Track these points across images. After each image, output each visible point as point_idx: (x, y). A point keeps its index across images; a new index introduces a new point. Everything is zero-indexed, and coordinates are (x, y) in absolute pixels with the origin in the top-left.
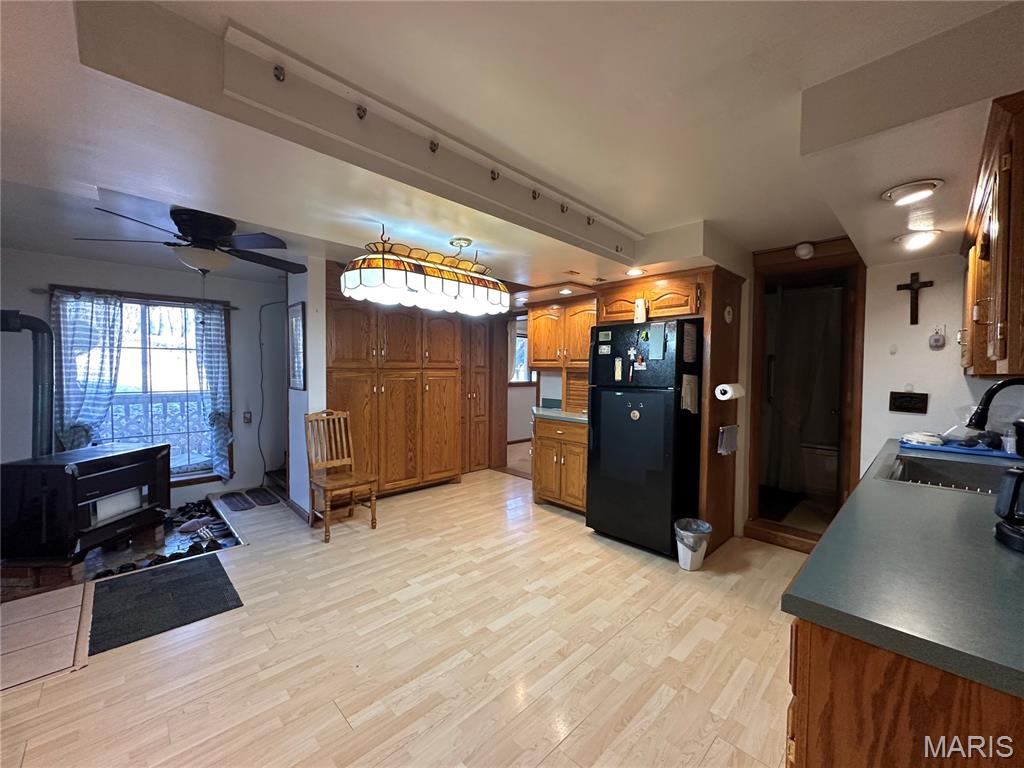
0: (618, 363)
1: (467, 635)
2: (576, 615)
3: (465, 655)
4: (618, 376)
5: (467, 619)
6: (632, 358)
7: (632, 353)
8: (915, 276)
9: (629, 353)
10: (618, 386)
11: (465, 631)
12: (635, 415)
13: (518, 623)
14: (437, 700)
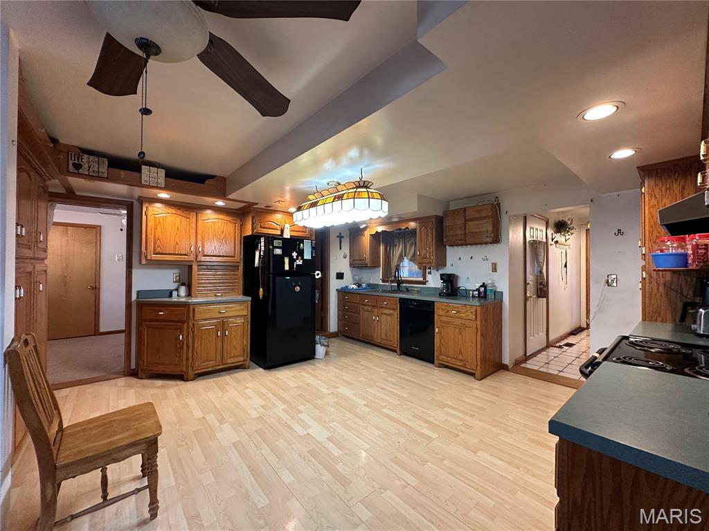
0: (287, 260)
4: (287, 268)
6: (295, 257)
7: (295, 254)
8: (338, 237)
9: (293, 254)
10: (287, 274)
12: (298, 289)
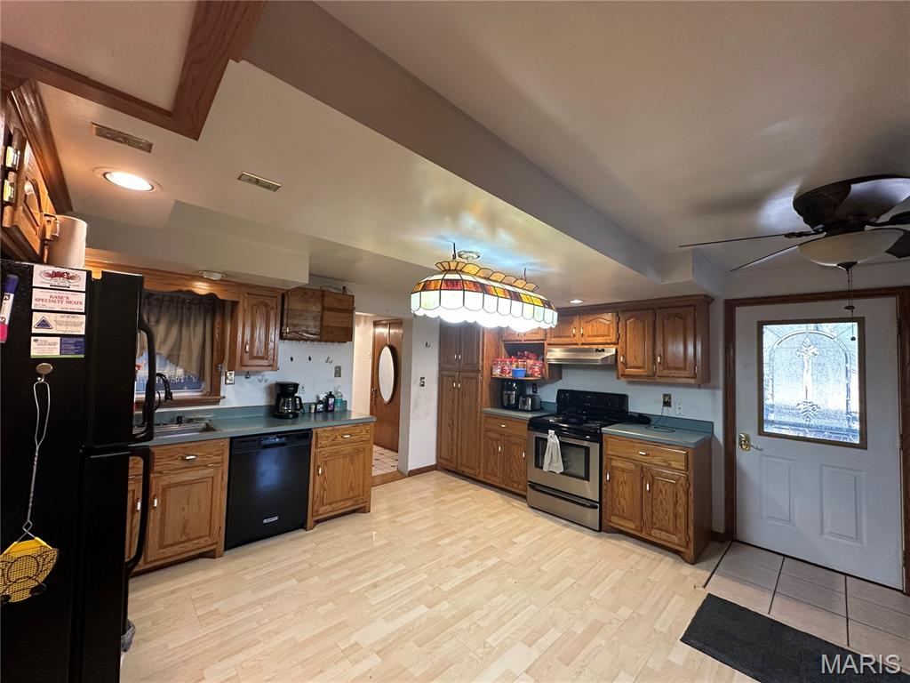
1: (445, 602)
2: (342, 619)
3: (446, 588)
5: (446, 618)
11: (446, 607)
13: (399, 612)
14: (458, 565)
